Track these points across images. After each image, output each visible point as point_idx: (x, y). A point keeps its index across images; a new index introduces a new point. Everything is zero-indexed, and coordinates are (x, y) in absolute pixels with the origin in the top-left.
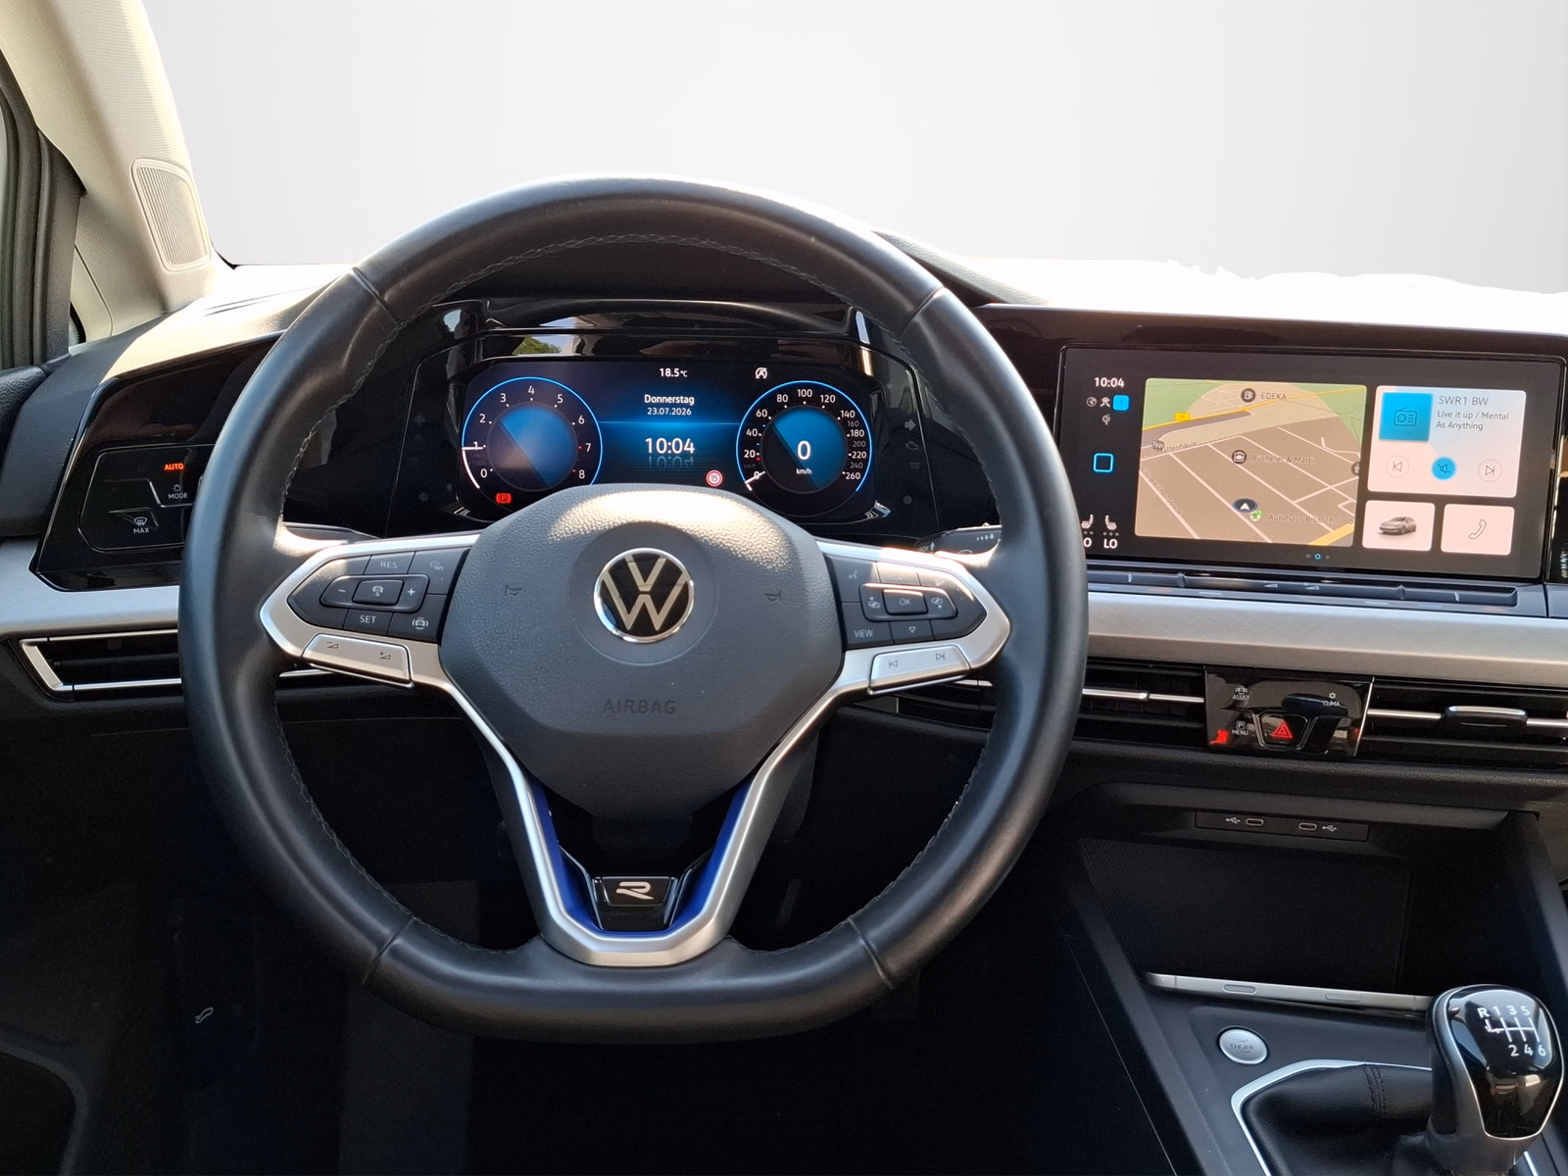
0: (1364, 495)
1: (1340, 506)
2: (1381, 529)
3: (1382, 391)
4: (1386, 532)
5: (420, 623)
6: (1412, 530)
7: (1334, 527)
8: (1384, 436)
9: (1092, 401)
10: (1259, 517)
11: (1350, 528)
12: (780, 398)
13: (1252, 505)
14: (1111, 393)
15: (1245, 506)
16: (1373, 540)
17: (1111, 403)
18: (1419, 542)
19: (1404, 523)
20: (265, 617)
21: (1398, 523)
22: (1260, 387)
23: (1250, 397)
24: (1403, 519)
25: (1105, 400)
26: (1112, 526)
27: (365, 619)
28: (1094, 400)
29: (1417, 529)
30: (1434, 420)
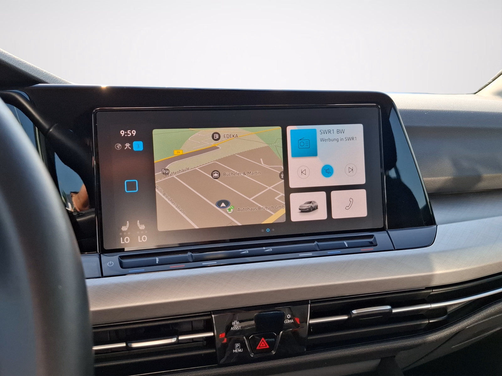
1: (276, 198)
2: (300, 209)
3: (289, 129)
4: (303, 211)
6: (315, 208)
7: (275, 212)
9: (119, 146)
10: (232, 210)
11: (283, 211)
14: (131, 140)
15: (223, 205)
16: (296, 217)
17: (131, 146)
18: (321, 215)
19: (311, 205)
21: (308, 205)
22: (222, 131)
23: (217, 137)
24: (310, 202)
25: (127, 145)
26: (142, 227)
28: (120, 145)
29: (318, 208)
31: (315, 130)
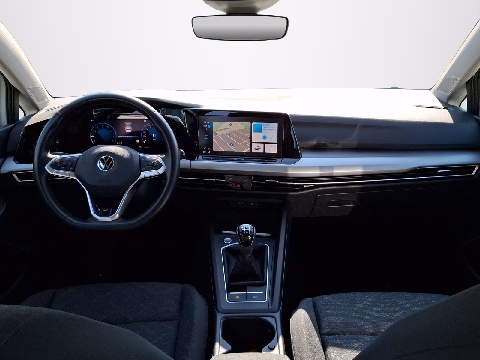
0: (252, 143)
1: (248, 144)
3: (253, 123)
4: (256, 149)
5: (71, 168)
6: (260, 149)
7: (247, 149)
8: (254, 132)
10: (234, 147)
11: (250, 149)
12: (149, 126)
13: (233, 145)
14: (207, 124)
15: (231, 145)
16: (254, 151)
17: (207, 126)
18: (261, 151)
20: (46, 168)
21: (258, 147)
22: (233, 123)
23: (231, 125)
25: (206, 126)
26: (209, 149)
27: (62, 168)
30: (262, 129)
31: (261, 124)
